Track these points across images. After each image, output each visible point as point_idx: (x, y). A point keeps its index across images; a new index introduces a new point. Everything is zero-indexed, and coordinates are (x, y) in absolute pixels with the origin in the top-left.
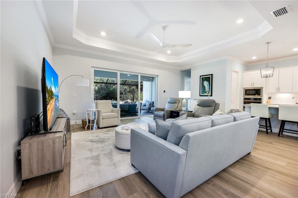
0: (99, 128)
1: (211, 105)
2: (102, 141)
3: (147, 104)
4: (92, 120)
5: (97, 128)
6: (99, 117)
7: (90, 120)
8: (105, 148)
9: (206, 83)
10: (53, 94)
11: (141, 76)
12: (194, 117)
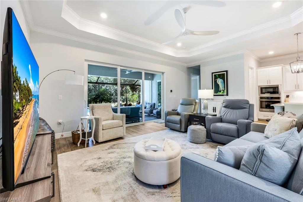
0: (97, 143)
1: (244, 106)
2: (110, 168)
3: (148, 106)
4: (87, 132)
5: (94, 144)
6: (99, 127)
7: (85, 133)
8: (119, 184)
9: (220, 81)
10: (31, 93)
11: (145, 73)
12: (221, 122)
